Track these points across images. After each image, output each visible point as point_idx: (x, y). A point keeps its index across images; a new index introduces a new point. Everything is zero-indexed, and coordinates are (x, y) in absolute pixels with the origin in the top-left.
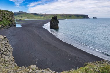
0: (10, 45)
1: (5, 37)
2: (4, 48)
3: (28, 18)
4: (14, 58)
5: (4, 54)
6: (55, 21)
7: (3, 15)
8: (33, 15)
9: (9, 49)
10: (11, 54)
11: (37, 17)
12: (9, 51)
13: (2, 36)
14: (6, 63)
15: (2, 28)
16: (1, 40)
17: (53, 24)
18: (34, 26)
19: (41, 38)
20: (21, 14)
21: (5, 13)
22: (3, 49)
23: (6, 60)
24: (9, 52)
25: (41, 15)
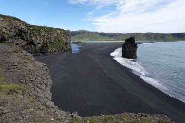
0: (49, 77)
1: (45, 64)
2: (39, 79)
3: (91, 39)
4: (51, 94)
5: (38, 87)
6: (130, 45)
7: (56, 35)
8: (98, 36)
9: (45, 81)
10: (48, 88)
11: (104, 39)
12: (45, 84)
13: (42, 63)
14: (37, 99)
15: (53, 54)
16: (39, 68)
17: (127, 50)
18: (96, 53)
19: (103, 71)
20: (82, 33)
21: (59, 32)
22: (37, 80)
23: (39, 95)
24: (45, 86)
25: (111, 36)
